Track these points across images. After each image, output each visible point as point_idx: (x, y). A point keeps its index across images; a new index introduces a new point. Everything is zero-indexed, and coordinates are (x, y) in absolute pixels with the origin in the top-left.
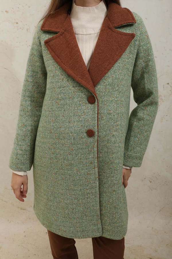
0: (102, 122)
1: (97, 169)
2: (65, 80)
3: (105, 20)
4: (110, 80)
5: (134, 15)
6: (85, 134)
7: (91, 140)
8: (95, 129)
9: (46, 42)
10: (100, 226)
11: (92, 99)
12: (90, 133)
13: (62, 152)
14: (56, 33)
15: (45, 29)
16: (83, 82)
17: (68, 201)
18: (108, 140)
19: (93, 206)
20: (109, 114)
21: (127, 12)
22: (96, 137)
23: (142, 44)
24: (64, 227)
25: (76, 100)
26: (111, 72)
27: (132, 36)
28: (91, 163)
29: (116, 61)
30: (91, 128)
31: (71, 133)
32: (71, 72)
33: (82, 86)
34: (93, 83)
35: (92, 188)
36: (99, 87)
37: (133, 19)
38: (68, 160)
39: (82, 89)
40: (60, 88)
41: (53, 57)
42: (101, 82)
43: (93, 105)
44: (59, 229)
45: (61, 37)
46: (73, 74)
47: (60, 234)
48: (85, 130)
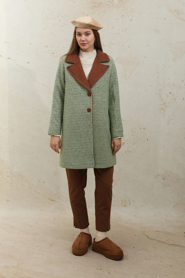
0: (94, 105)
1: (92, 129)
2: (77, 85)
3: (95, 58)
4: (98, 86)
5: (109, 57)
6: (87, 111)
7: (89, 113)
8: (91, 108)
9: (68, 68)
10: (93, 161)
11: (89, 94)
12: (89, 110)
13: (75, 120)
14: (73, 64)
15: (67, 61)
16: (86, 86)
17: (77, 147)
18: (98, 114)
19: (90, 149)
20: (98, 101)
21: (106, 55)
22: (92, 112)
23: (113, 70)
24: (74, 163)
25: (82, 94)
26: (98, 82)
27: (108, 66)
28: (89, 125)
29: (101, 77)
30: (89, 107)
31: (80, 110)
32: (80, 82)
33: (85, 88)
34: (90, 86)
35: (90, 139)
36: (92, 88)
37: (109, 59)
38: (78, 124)
39: (85, 89)
40: (74, 89)
41: (71, 74)
42: (94, 86)
43: (90, 97)
44: (71, 165)
45: (76, 65)
46: (81, 83)
47: (71, 168)
48: (86, 109)
